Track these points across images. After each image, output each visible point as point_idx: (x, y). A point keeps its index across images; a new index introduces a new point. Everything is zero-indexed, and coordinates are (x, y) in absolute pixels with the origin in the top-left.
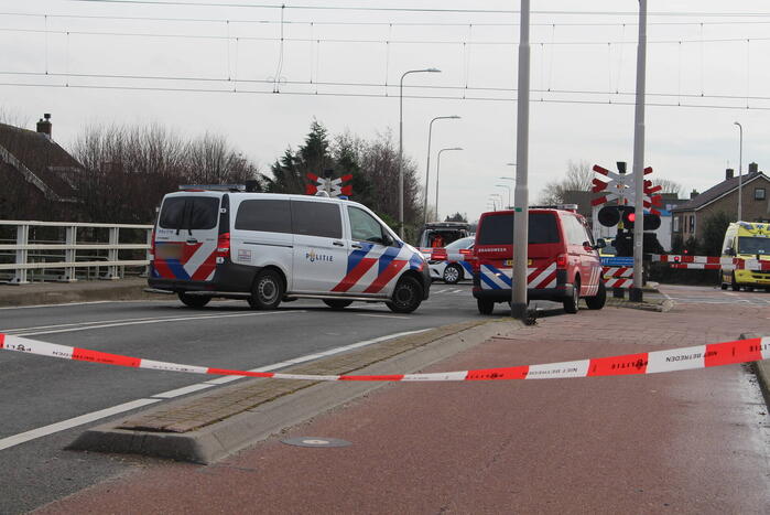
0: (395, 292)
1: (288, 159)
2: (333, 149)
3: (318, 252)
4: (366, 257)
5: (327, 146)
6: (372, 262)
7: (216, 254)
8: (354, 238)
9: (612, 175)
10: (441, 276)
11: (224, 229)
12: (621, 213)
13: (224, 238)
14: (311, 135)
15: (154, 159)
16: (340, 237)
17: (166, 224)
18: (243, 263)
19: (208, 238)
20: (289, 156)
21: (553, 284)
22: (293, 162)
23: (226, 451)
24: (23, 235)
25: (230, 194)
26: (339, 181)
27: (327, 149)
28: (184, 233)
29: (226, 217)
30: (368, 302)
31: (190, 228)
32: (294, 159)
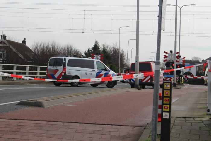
0: (108, 83)
1: (89, 51)
2: (101, 48)
3: (88, 72)
4: (101, 73)
5: (99, 47)
6: (102, 75)
7: (62, 72)
8: (97, 69)
9: (169, 54)
10: (127, 81)
11: (64, 66)
12: (171, 64)
13: (64, 68)
14: (95, 44)
15: (53, 51)
16: (94, 69)
17: (50, 65)
18: (69, 75)
19: (60, 68)
20: (89, 50)
21: (149, 81)
22: (90, 52)
23: (49, 105)
24: (15, 68)
25: (66, 58)
26: (100, 56)
27: (99, 48)
28: (55, 67)
29: (65, 63)
30: (102, 85)
31: (56, 66)
32: (90, 50)
